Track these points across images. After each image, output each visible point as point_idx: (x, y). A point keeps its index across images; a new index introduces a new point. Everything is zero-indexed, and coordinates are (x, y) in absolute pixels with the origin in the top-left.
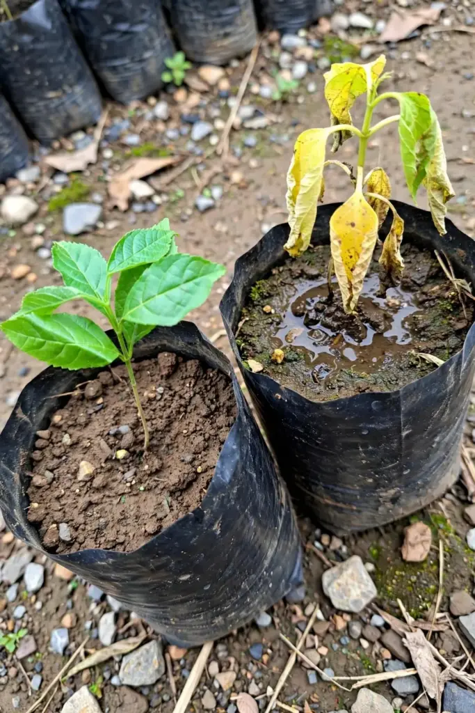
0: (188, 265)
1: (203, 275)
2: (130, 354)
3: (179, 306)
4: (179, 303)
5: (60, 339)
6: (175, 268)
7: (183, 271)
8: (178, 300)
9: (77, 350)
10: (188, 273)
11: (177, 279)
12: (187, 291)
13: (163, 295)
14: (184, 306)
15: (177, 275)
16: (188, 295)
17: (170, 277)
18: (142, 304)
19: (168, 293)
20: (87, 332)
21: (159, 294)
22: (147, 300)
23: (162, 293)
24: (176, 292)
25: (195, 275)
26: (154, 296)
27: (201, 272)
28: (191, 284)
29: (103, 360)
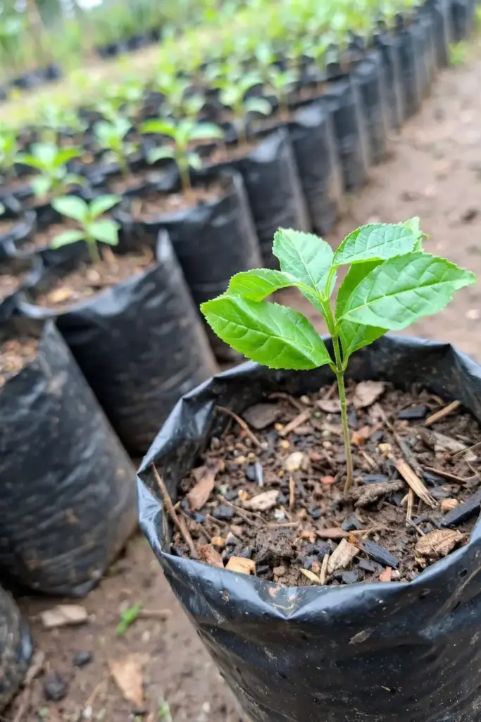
0: (428, 266)
1: (444, 281)
2: (344, 366)
3: (409, 311)
4: (408, 308)
5: (265, 329)
6: (411, 268)
7: (422, 272)
8: (408, 305)
9: (282, 345)
10: (427, 275)
11: (413, 281)
12: (422, 296)
13: (392, 296)
14: (414, 311)
15: (413, 276)
16: (422, 300)
17: (404, 277)
18: (366, 304)
19: (397, 295)
20: (297, 330)
21: (386, 295)
22: (372, 300)
23: (392, 294)
24: (408, 295)
25: (436, 278)
26: (381, 297)
27: (444, 277)
28: (428, 289)
29: (310, 362)
